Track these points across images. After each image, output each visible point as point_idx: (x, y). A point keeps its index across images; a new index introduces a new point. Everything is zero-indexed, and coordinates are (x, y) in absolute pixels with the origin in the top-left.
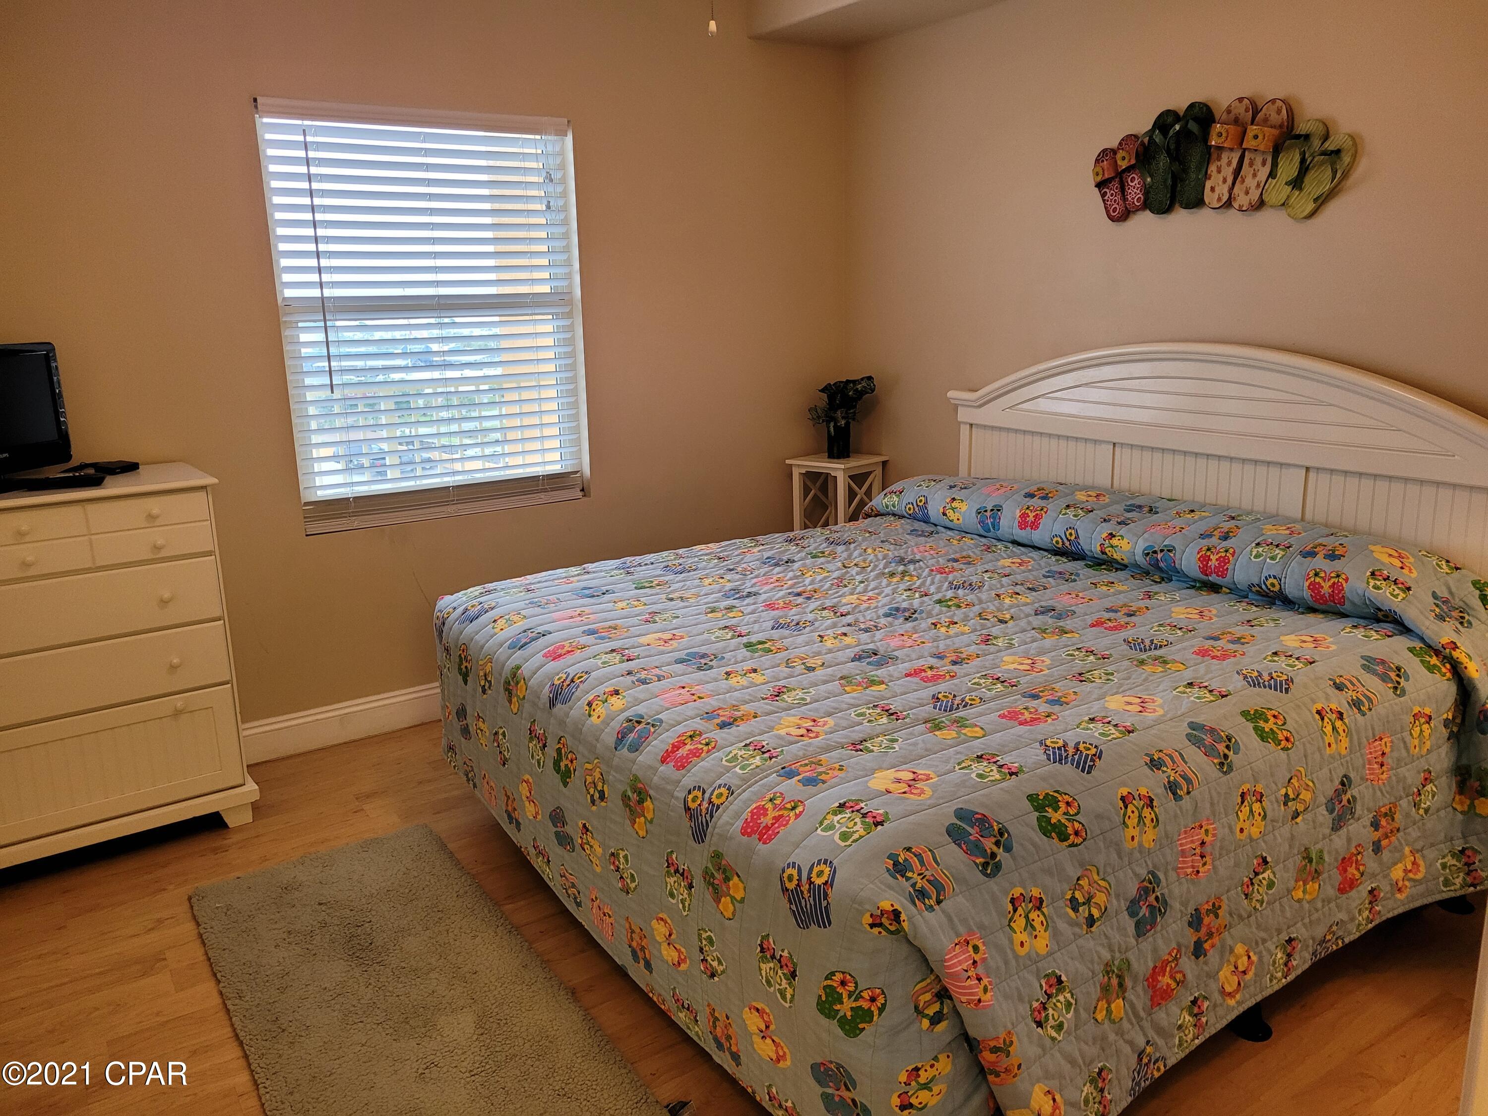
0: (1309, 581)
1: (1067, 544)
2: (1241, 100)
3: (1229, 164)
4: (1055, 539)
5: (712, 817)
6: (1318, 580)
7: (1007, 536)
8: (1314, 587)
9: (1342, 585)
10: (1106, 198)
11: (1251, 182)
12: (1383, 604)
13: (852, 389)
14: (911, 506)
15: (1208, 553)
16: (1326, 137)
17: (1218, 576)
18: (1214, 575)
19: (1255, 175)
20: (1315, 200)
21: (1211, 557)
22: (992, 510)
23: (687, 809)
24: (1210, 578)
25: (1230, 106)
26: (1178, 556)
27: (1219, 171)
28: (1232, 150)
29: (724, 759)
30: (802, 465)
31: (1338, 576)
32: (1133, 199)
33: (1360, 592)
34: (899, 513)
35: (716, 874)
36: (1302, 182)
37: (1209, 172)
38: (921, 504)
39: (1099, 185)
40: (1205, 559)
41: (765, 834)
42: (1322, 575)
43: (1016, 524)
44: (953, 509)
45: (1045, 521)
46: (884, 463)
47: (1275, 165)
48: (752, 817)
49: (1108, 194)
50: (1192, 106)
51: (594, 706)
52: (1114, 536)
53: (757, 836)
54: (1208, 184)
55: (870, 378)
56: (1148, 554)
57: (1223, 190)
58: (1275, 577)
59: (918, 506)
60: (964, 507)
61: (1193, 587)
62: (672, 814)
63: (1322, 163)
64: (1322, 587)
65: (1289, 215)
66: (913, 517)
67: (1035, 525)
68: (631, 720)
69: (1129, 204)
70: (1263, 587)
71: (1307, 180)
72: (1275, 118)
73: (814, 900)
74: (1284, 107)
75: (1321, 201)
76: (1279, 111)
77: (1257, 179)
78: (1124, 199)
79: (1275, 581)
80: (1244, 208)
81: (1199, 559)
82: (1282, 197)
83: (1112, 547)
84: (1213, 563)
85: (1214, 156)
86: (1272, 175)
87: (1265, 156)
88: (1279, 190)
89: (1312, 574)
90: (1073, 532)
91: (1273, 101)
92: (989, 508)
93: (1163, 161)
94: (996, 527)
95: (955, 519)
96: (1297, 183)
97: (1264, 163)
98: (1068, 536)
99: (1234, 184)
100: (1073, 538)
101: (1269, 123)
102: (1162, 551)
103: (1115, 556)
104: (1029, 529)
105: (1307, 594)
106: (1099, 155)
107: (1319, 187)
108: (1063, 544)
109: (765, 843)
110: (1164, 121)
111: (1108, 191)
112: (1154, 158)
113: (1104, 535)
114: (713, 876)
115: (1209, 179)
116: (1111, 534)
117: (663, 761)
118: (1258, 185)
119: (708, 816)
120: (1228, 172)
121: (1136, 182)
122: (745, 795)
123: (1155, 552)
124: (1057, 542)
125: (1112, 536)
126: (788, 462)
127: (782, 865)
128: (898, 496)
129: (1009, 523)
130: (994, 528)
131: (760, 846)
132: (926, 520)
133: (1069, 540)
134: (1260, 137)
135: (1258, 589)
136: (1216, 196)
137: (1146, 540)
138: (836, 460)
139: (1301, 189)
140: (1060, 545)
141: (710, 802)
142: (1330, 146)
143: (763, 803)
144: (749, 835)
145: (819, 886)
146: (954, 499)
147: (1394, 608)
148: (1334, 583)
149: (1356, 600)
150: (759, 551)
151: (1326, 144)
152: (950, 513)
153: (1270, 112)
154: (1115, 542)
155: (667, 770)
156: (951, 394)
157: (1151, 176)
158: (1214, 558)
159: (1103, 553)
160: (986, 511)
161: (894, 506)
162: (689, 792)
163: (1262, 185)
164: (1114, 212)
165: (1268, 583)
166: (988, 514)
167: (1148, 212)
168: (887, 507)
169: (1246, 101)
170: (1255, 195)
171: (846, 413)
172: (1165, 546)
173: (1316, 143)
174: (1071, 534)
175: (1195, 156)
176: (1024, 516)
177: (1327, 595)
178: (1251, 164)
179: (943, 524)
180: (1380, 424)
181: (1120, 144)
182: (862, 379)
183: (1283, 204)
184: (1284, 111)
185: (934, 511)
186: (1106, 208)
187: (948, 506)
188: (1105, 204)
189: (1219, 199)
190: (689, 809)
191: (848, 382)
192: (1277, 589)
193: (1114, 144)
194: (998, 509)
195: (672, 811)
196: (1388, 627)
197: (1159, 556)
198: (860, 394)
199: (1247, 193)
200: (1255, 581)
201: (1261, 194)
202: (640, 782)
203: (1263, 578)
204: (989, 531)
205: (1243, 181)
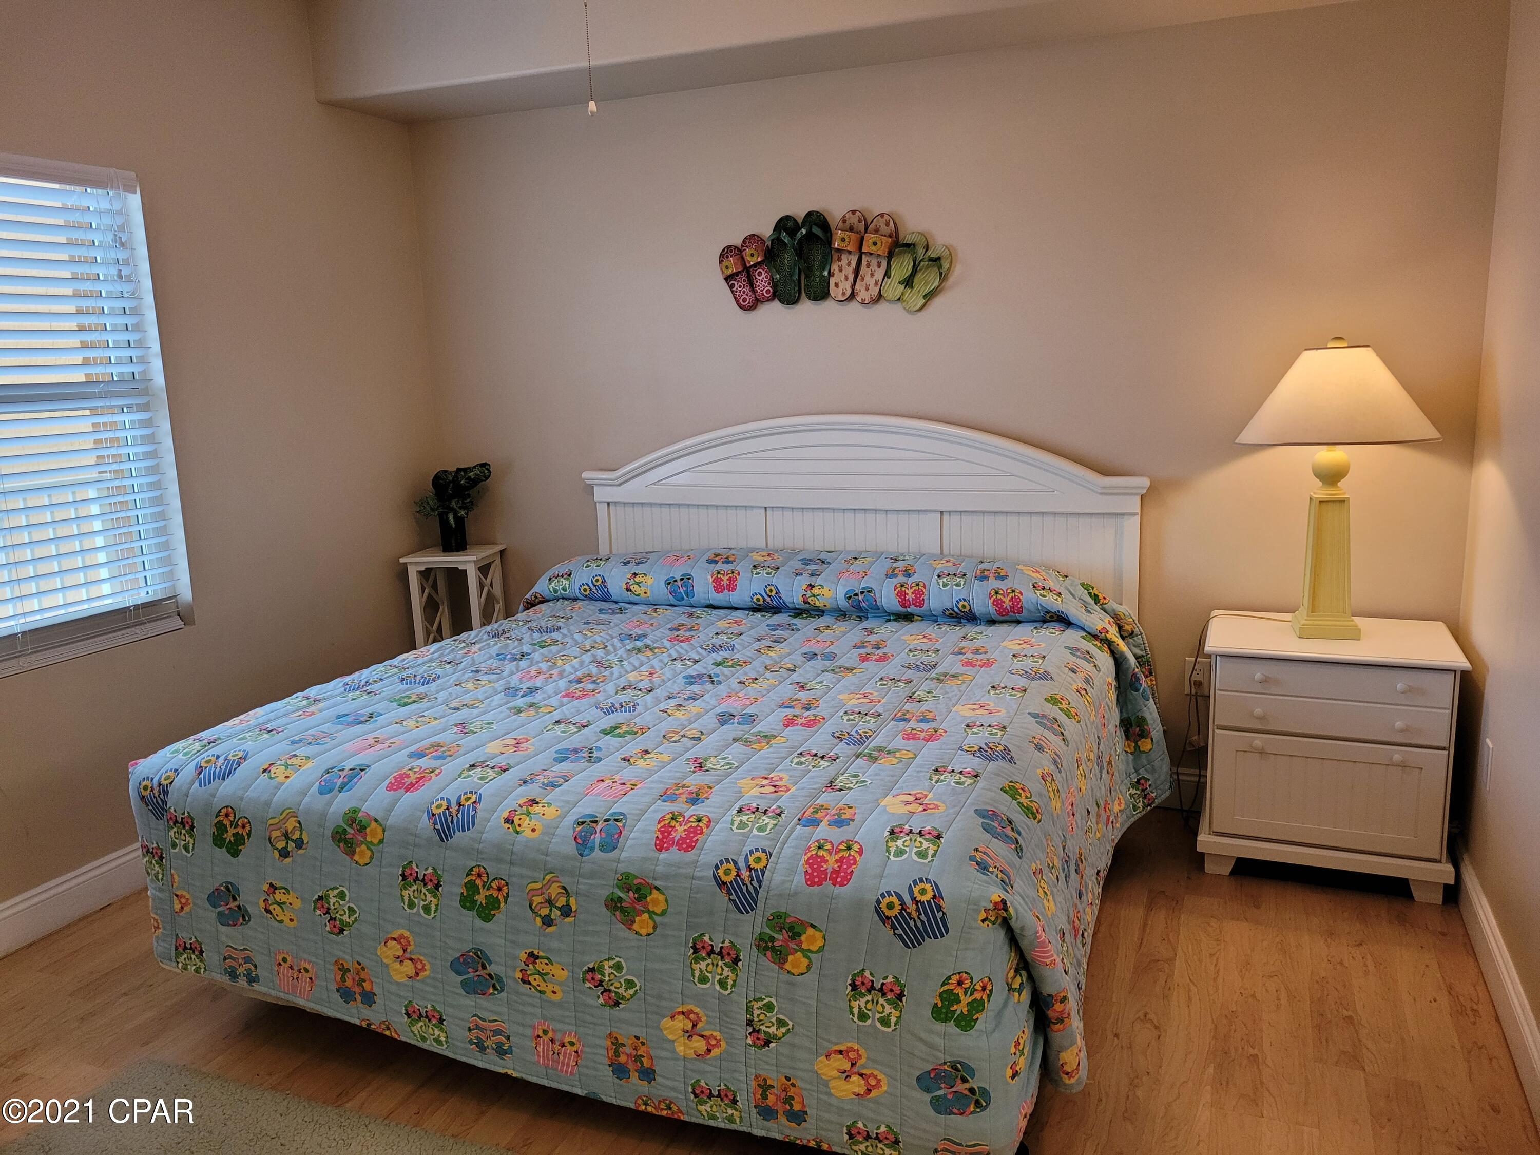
0: (992, 599)
1: (768, 600)
2: (854, 212)
3: (849, 264)
4: (756, 597)
5: (760, 882)
6: (999, 597)
7: (703, 601)
8: (997, 603)
9: (1019, 598)
10: (734, 289)
11: (870, 281)
12: (1052, 608)
13: (463, 477)
14: (586, 587)
15: (903, 589)
16: (927, 248)
17: (916, 606)
18: (912, 606)
19: (872, 275)
20: (925, 297)
21: (907, 591)
22: (682, 579)
23: (722, 884)
24: (908, 610)
25: (845, 216)
26: (878, 595)
27: (841, 271)
28: (850, 252)
29: (734, 828)
30: (416, 563)
31: (1013, 591)
32: (762, 291)
33: (1034, 601)
34: (572, 596)
35: (776, 936)
36: (913, 282)
37: (832, 271)
38: (598, 584)
39: (727, 279)
40: (902, 595)
41: (841, 876)
42: (1001, 592)
43: (711, 589)
44: (638, 584)
45: (741, 582)
46: (502, 552)
47: (889, 266)
48: (811, 866)
49: (736, 286)
50: (810, 214)
51: (516, 822)
52: (814, 587)
53: (829, 882)
54: (832, 281)
55: (484, 465)
56: (850, 597)
57: (846, 286)
58: (965, 600)
59: (595, 586)
60: (649, 580)
61: (889, 620)
62: (698, 896)
63: (928, 267)
64: (1004, 602)
65: (905, 308)
66: (590, 598)
67: (731, 587)
68: (583, 823)
69: (759, 296)
70: (956, 609)
71: (916, 280)
72: (884, 229)
73: (927, 915)
74: (891, 221)
75: (929, 296)
76: (887, 224)
77: (875, 278)
78: (754, 291)
79: (965, 603)
80: (866, 302)
81: (897, 595)
82: (898, 294)
83: (814, 596)
84: (910, 596)
85: (835, 257)
86: (887, 275)
87: (880, 260)
88: (893, 288)
89: (993, 593)
90: (772, 588)
91: (882, 215)
92: (678, 578)
93: (788, 258)
94: (690, 595)
95: (642, 593)
96: (908, 282)
97: (879, 266)
98: (768, 593)
99: (855, 281)
100: (773, 594)
101: (880, 233)
102: (862, 593)
103: (817, 604)
104: (726, 591)
105: (992, 610)
106: (723, 250)
107: (926, 286)
108: (764, 600)
109: (842, 885)
110: (785, 224)
111: (736, 283)
112: (779, 256)
113: (805, 587)
114: (772, 939)
115: (833, 276)
116: (810, 585)
117: (660, 848)
118: (876, 283)
119: (755, 883)
120: (849, 271)
121: (763, 276)
122: (787, 851)
123: (856, 595)
124: (758, 600)
125: (811, 586)
126: (402, 560)
127: (875, 898)
128: (567, 579)
129: (703, 588)
130: (687, 596)
131: (838, 889)
132: (606, 598)
133: (770, 596)
134: (879, 244)
135: (951, 612)
136: (840, 290)
137: (845, 586)
138: (455, 554)
139: (912, 288)
140: (761, 602)
141: (750, 869)
142: (932, 254)
143: (814, 853)
144: (819, 884)
145: (929, 902)
146: (635, 574)
147: (1061, 609)
148: (1012, 598)
149: (1032, 608)
150: (480, 650)
151: (929, 253)
152: (635, 588)
153: (881, 223)
154: (816, 591)
155: (673, 855)
156: (585, 475)
157: (778, 272)
158: (909, 592)
159: (806, 602)
160: (676, 581)
161: (564, 589)
162: (717, 867)
163: (880, 283)
164: (744, 301)
165: (960, 606)
166: (679, 583)
167: (776, 304)
168: (556, 591)
169: (858, 213)
170: (874, 291)
171: (463, 503)
172: (864, 588)
173: (920, 251)
174: (771, 591)
175: (817, 254)
176: (717, 581)
177: (1009, 608)
178: (868, 266)
179: (627, 600)
180: (998, 472)
181: (744, 242)
182: (475, 467)
183: (899, 299)
184: (891, 223)
185: (616, 587)
186: (735, 298)
187: (632, 582)
188: (734, 294)
189: (844, 294)
190: (724, 883)
191: (459, 470)
192: (967, 610)
193: (738, 242)
194: (687, 578)
195: (697, 893)
196: (1057, 625)
197: (861, 598)
198: (475, 482)
199: (867, 289)
200: (949, 605)
201: (880, 290)
202: (637, 877)
203: (955, 602)
204: (683, 599)
205: (863, 280)
